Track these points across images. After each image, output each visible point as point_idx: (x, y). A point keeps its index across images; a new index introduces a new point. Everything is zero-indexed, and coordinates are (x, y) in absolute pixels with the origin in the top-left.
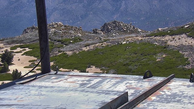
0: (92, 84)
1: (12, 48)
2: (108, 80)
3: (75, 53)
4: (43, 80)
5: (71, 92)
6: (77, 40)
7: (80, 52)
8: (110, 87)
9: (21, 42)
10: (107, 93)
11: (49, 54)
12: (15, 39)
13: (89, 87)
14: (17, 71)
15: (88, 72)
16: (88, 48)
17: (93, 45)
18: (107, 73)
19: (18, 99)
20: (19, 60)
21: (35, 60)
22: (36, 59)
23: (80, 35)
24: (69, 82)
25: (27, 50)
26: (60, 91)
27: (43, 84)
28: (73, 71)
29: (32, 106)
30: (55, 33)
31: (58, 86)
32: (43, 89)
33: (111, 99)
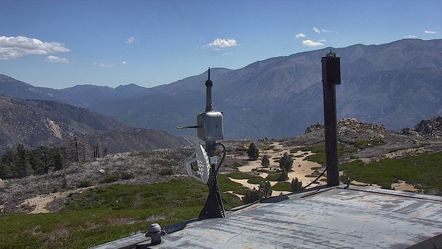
0: (401, 207)
1: (292, 151)
2: (429, 204)
3: (374, 162)
4: (330, 195)
5: (369, 216)
6: (376, 143)
7: (381, 160)
8: (432, 216)
9: (302, 143)
10: (428, 223)
11: (337, 160)
12: (296, 140)
13: (396, 211)
14: (297, 179)
15: (394, 189)
16: (394, 154)
17: (403, 151)
18: (425, 193)
19: (298, 217)
20: (300, 166)
21: (319, 168)
22: (320, 166)
23: (383, 136)
24: (365, 201)
25: (310, 153)
26: (352, 212)
27: (330, 200)
28: (371, 185)
29: (316, 228)
30: (346, 132)
31: (350, 205)
32: (329, 207)
33: (436, 233)
